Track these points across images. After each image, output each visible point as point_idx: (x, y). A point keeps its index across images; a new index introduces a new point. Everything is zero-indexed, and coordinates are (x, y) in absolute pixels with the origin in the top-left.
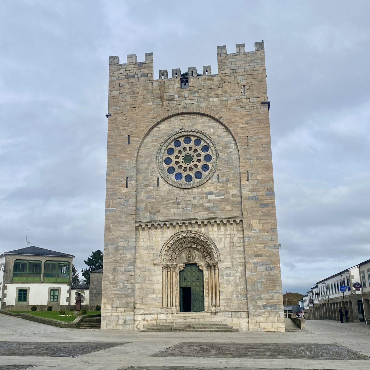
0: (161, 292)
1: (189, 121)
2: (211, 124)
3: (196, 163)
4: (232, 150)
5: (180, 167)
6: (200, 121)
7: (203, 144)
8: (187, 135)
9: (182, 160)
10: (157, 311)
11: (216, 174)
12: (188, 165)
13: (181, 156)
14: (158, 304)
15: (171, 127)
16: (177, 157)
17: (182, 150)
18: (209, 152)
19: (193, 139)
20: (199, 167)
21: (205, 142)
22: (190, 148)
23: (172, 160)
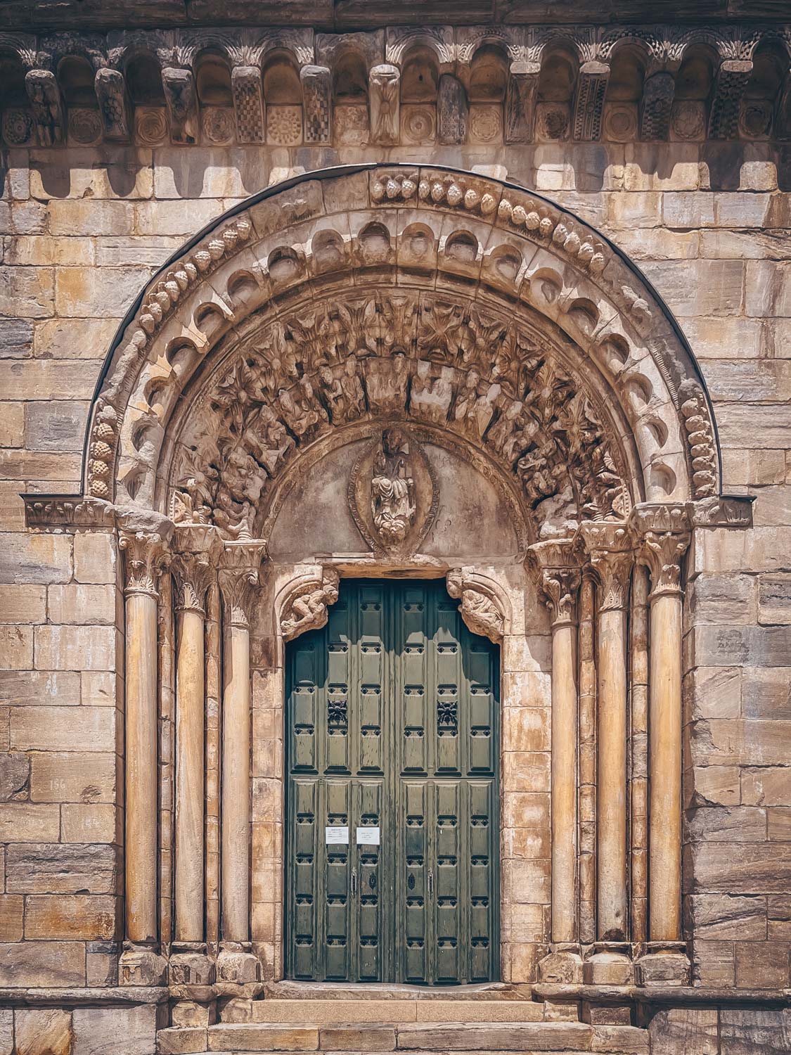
0: (108, 796)
10: (60, 975)
14: (73, 907)
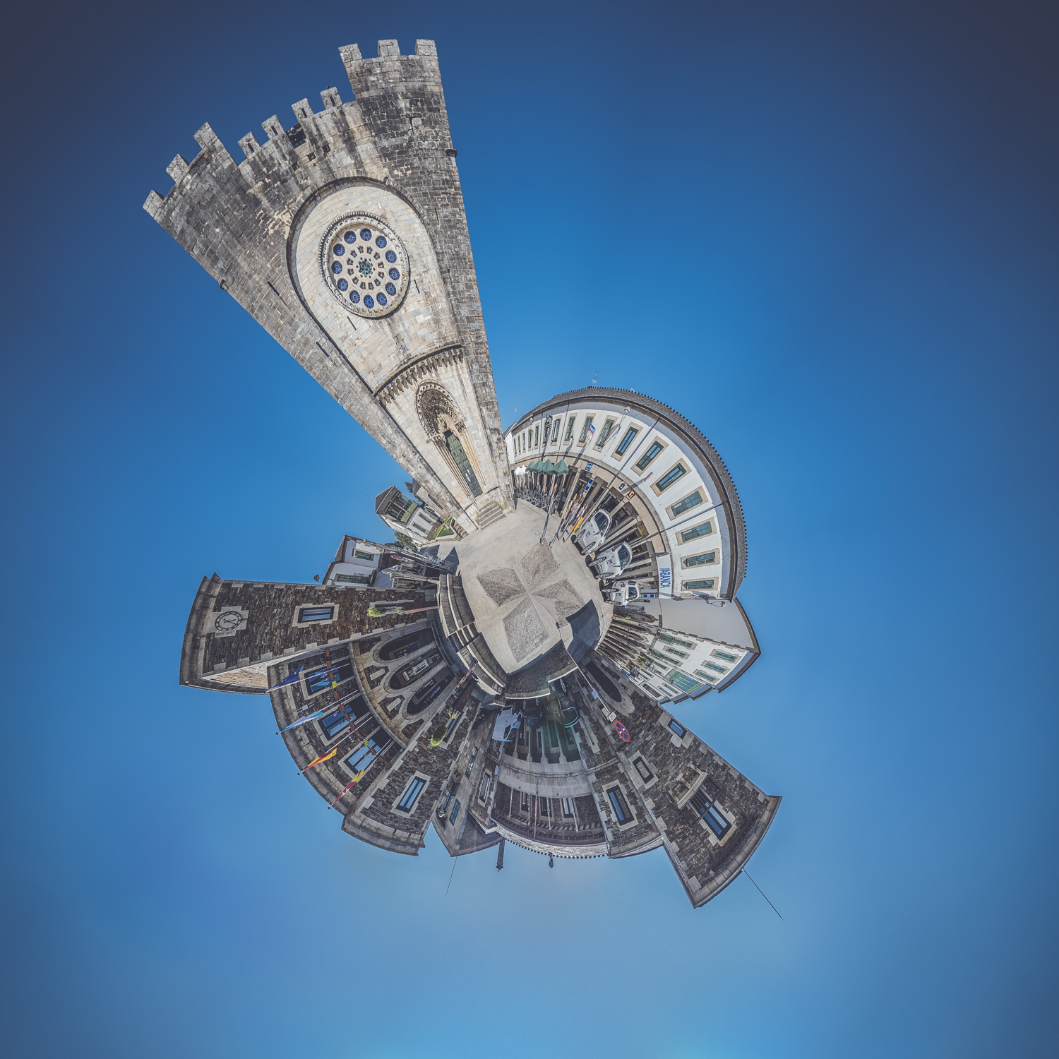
1: (337, 200)
2: (373, 195)
3: (378, 270)
4: (419, 235)
5: (363, 286)
6: (354, 194)
7: (375, 234)
8: (346, 228)
9: (360, 274)
11: (412, 279)
12: (370, 277)
13: (353, 267)
15: (314, 225)
16: (350, 272)
17: (352, 258)
18: (391, 246)
19: (357, 232)
20: (385, 274)
21: (375, 228)
22: (360, 248)
23: (347, 280)
